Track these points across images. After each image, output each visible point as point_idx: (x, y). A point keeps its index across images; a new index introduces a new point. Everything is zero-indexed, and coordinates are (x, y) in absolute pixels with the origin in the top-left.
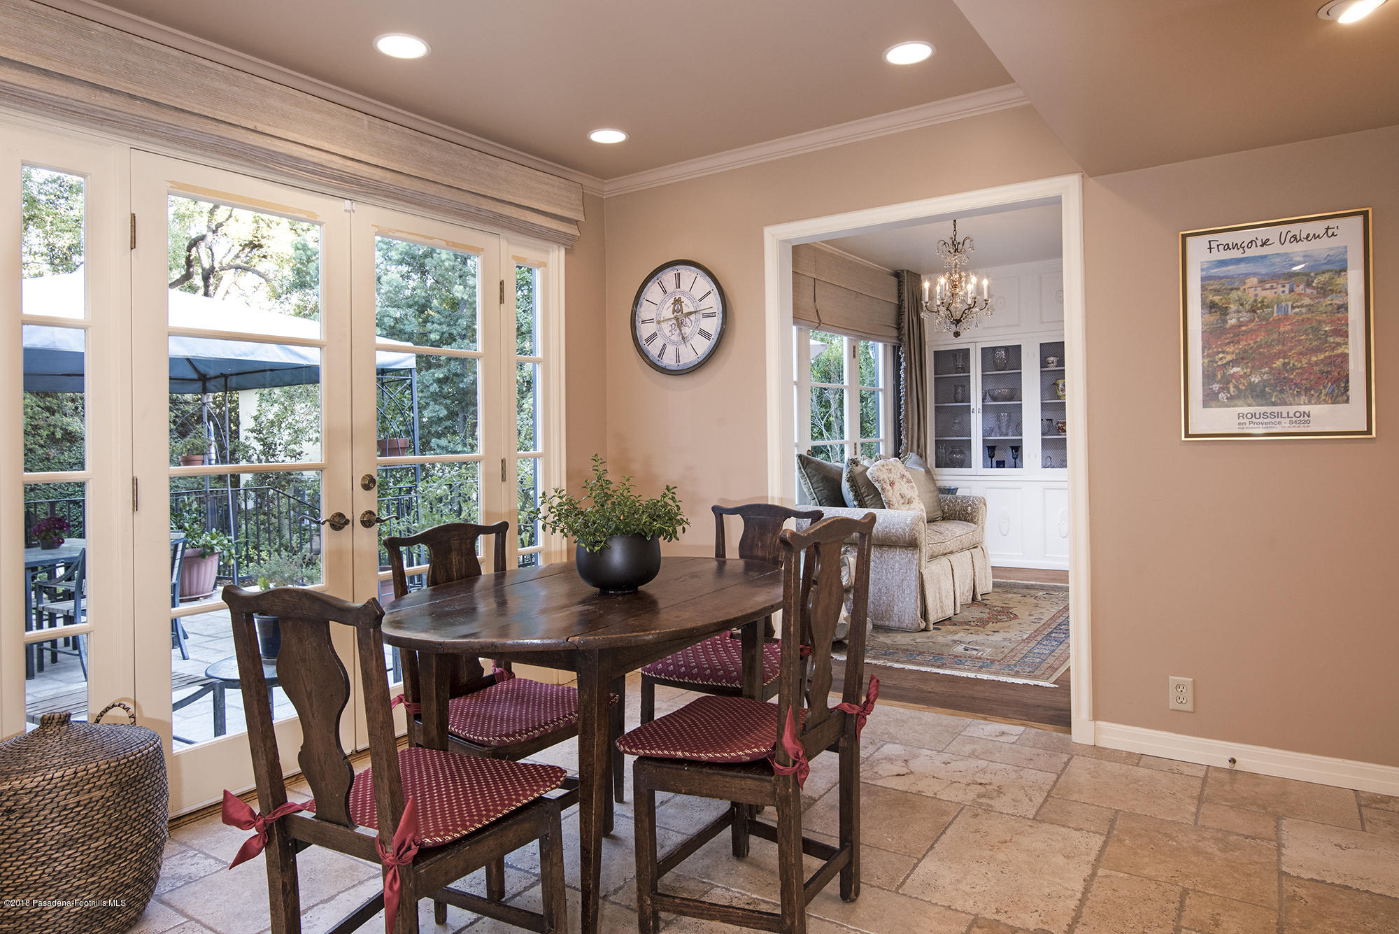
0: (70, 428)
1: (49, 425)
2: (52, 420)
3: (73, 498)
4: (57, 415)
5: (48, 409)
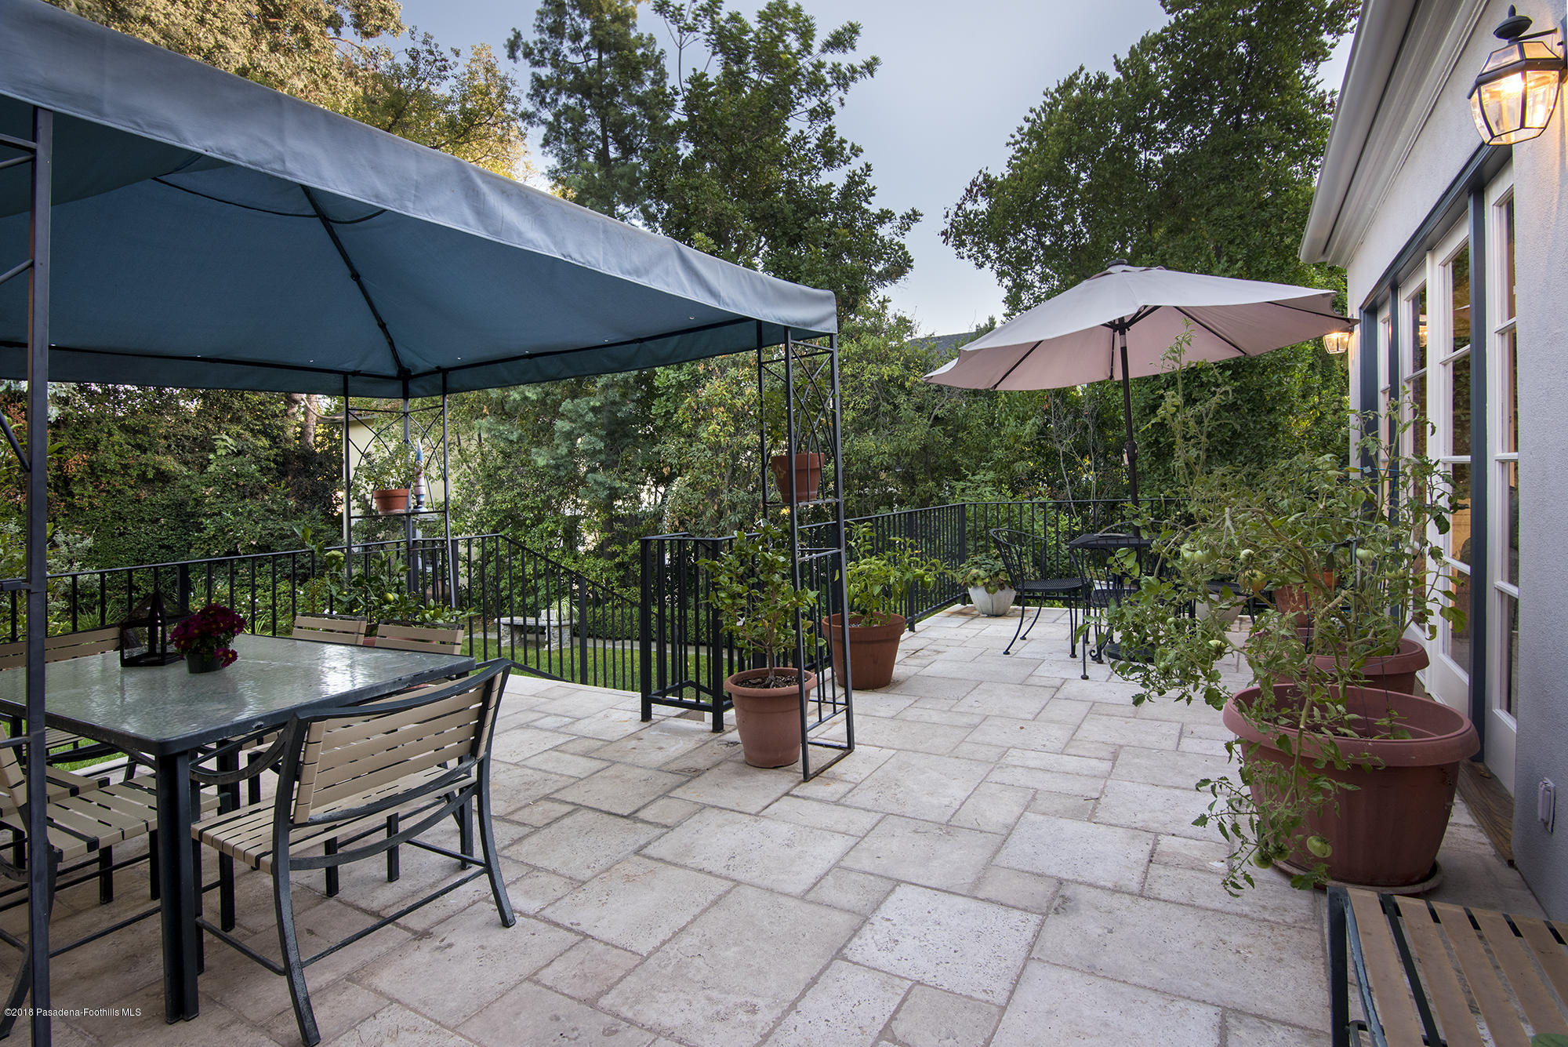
0: (163, 467)
1: (141, 464)
2: (143, 459)
3: (166, 542)
4: (149, 454)
5: (138, 447)
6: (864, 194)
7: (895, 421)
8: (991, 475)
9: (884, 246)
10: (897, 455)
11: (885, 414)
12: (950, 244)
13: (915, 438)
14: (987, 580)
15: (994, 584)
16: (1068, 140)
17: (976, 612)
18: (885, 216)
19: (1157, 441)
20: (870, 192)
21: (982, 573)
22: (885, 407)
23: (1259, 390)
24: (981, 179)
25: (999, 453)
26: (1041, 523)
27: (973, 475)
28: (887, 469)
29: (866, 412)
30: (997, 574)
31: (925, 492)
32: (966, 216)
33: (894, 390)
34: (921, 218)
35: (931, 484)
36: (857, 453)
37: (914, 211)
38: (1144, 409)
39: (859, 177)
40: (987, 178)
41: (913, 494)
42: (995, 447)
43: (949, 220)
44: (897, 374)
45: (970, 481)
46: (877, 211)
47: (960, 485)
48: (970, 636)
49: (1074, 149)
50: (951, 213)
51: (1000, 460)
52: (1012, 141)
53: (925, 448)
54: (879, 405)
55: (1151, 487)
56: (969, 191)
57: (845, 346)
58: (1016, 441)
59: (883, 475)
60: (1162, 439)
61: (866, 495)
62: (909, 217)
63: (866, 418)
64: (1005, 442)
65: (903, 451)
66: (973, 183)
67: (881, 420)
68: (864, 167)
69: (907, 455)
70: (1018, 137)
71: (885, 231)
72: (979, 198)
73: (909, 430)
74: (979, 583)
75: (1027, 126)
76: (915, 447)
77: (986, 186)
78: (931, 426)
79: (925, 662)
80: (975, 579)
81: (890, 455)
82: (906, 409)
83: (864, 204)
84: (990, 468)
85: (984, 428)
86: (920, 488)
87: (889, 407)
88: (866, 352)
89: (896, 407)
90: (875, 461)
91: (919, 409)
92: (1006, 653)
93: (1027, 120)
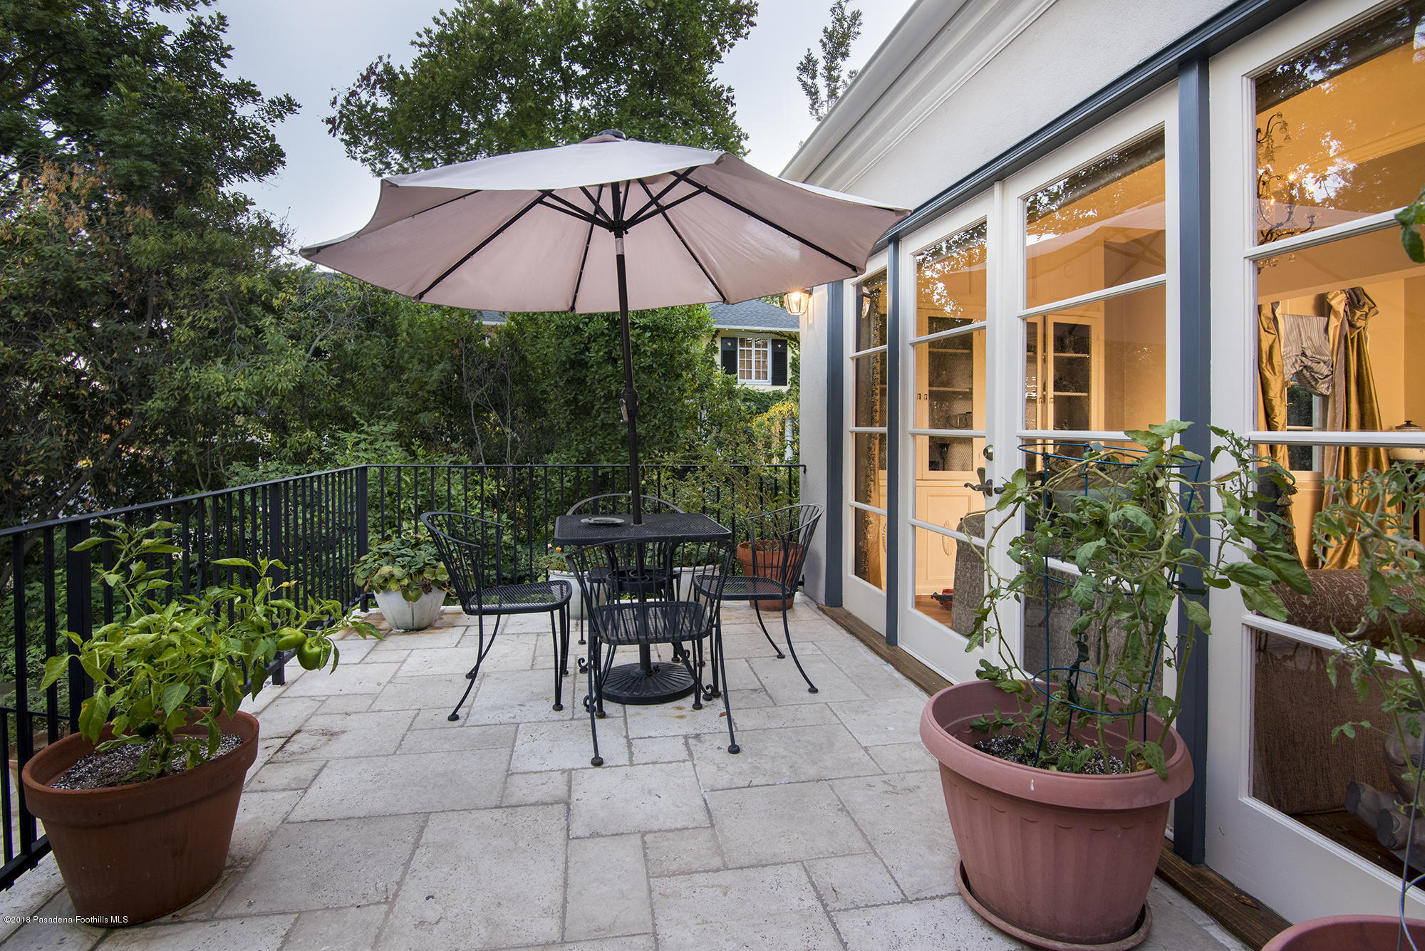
6: (215, 53)
7: (259, 350)
8: (393, 426)
9: (244, 128)
10: (259, 393)
11: (242, 340)
12: (339, 136)
13: (286, 373)
14: (406, 582)
15: (416, 585)
16: (490, 47)
17: (384, 625)
18: (246, 91)
19: (575, 400)
20: (225, 52)
21: (398, 572)
22: (243, 330)
23: (672, 356)
24: (380, 68)
25: (400, 401)
26: (460, 487)
27: (370, 425)
28: (246, 412)
29: (213, 333)
30: (420, 571)
31: (301, 444)
32: (361, 107)
33: (256, 310)
34: (298, 110)
35: (309, 433)
36: (197, 386)
37: (289, 99)
38: (564, 363)
39: (209, 28)
40: (389, 69)
41: (284, 445)
42: (394, 394)
43: (338, 107)
44: (260, 286)
45: (367, 433)
46: (234, 80)
47: (352, 437)
48: (384, 680)
49: (496, 59)
50: (341, 101)
51: (400, 409)
52: (419, 40)
53: (300, 388)
54: (234, 327)
55: (568, 447)
56: (365, 78)
57: (177, 238)
58: (421, 388)
59: (240, 420)
60: (581, 397)
61: (213, 445)
62: (281, 103)
63: (211, 342)
64: (408, 388)
65: (268, 389)
66: (371, 70)
67: (237, 347)
68: (215, 16)
69: (274, 393)
70: (425, 40)
71: (246, 110)
72: (378, 91)
73: (278, 363)
74: (393, 586)
75: (436, 29)
76: (285, 384)
77: (386, 79)
78: (310, 361)
79: (305, 770)
80: (386, 580)
81: (249, 393)
82: (274, 334)
83: (214, 65)
84: (389, 419)
85: (381, 369)
86: (293, 439)
87: (249, 332)
88: (211, 251)
89: (259, 331)
90: (224, 400)
91: (295, 337)
92: (454, 717)
93: (437, 22)
